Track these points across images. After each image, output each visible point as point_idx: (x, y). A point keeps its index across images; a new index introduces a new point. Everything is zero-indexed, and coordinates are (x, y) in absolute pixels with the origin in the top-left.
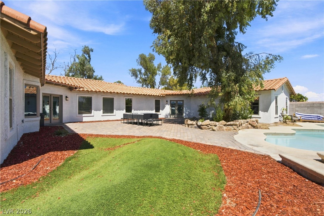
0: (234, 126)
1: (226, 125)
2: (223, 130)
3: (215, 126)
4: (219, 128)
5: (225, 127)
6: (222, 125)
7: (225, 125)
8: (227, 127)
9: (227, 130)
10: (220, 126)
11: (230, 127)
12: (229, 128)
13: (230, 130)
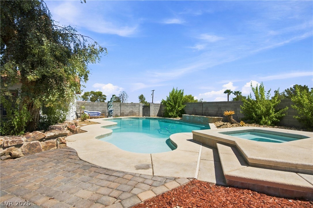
0: (60, 138)
1: (44, 138)
2: (39, 150)
3: (19, 146)
4: (29, 149)
5: (42, 142)
6: (35, 142)
7: (41, 140)
8: (47, 141)
9: (48, 148)
10: (32, 142)
11: (52, 140)
12: (51, 144)
13: (53, 146)
